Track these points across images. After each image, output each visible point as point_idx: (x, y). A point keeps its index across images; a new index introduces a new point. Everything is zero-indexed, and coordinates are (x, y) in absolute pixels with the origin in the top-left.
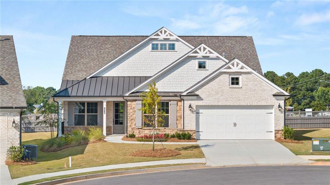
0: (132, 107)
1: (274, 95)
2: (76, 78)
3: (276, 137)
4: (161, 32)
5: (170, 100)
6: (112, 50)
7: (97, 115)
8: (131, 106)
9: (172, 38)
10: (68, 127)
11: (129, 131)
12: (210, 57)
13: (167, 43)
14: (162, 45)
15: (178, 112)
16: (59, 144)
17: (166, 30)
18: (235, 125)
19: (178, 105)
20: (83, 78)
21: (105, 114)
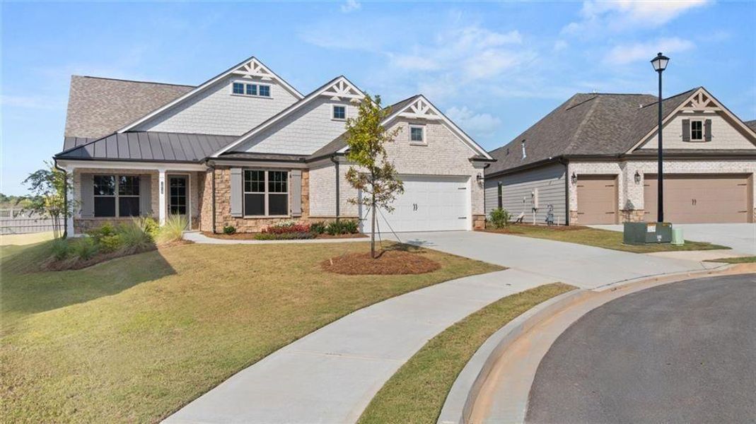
0: (224, 179)
1: (470, 160)
2: (93, 135)
3: (474, 226)
4: (249, 65)
5: (290, 169)
6: (148, 100)
7: (138, 198)
8: (222, 178)
9: (266, 77)
10: (82, 221)
11: (219, 223)
12: (351, 101)
13: (258, 84)
14: (249, 86)
15: (303, 188)
16: (85, 251)
17: (257, 62)
18: (415, 207)
19: (304, 177)
20: (112, 132)
21: (162, 193)
